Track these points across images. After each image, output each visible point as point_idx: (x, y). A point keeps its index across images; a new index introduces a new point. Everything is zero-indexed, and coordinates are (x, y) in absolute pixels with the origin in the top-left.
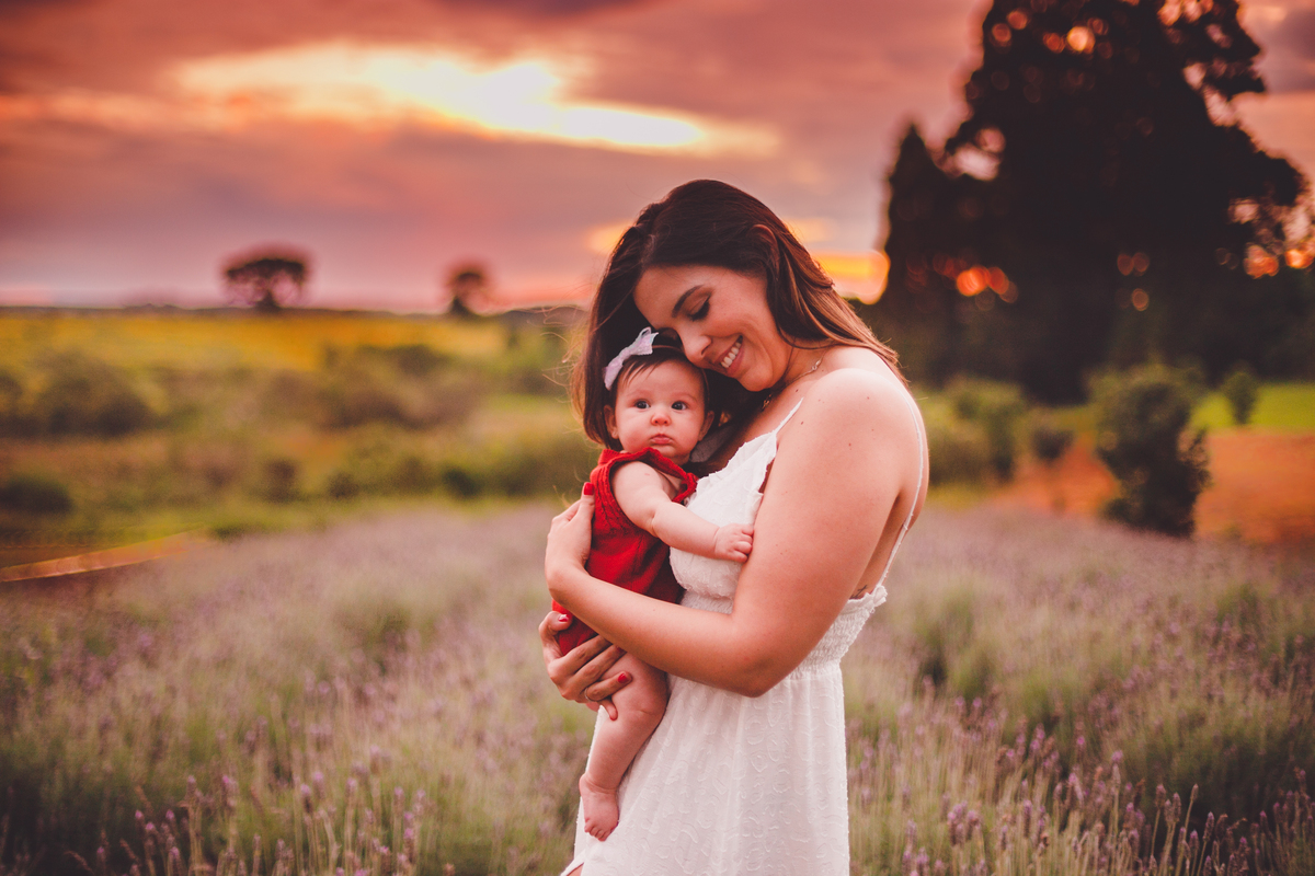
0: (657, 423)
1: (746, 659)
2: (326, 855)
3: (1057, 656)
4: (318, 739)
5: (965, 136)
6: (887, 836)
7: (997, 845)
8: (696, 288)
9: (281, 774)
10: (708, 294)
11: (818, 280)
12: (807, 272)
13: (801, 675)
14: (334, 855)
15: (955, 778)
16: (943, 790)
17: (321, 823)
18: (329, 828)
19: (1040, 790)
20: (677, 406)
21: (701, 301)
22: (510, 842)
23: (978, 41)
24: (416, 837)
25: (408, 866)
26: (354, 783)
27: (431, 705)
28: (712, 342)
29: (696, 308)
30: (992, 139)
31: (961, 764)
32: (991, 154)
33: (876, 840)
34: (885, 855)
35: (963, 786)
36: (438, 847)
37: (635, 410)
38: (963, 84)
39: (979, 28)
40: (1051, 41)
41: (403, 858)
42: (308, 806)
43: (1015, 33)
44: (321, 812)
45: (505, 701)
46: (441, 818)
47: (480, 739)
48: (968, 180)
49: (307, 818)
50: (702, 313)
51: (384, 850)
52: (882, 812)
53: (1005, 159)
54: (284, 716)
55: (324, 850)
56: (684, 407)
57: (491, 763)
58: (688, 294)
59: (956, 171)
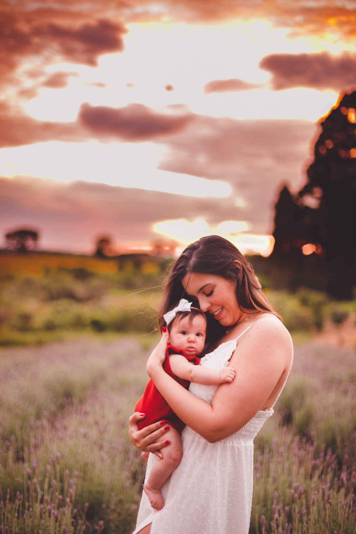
0: (190, 342)
1: (215, 426)
2: (36, 497)
3: (338, 414)
4: (35, 445)
5: (306, 190)
6: (266, 492)
7: (311, 502)
8: (209, 284)
9: (19, 459)
10: (214, 286)
11: (256, 286)
12: (252, 282)
13: (241, 442)
14: (39, 497)
15: (295, 469)
16: (290, 474)
17: (35, 484)
18: (38, 487)
19: (329, 477)
20: (198, 335)
21: (210, 289)
22: (112, 490)
23: (313, 152)
24: (73, 492)
25: (70, 504)
26: (49, 467)
27: (83, 430)
28: (211, 306)
29: (209, 292)
30: (318, 192)
31: (297, 462)
32: (317, 198)
33: (262, 494)
34: (265, 501)
35: (298, 473)
36: (83, 491)
37: (181, 335)
38: (306, 169)
39: (314, 146)
40: (343, 153)
41: (68, 500)
42: (30, 478)
43: (328, 150)
44: (35, 480)
45: (112, 429)
46: (84, 479)
47: (101, 447)
48: (307, 209)
49: (29, 482)
50: (210, 294)
51: (61, 497)
52: (265, 482)
53: (323, 200)
54: (22, 428)
55: (36, 494)
56: (200, 335)
57: (105, 457)
58: (206, 286)
59: (302, 205)
